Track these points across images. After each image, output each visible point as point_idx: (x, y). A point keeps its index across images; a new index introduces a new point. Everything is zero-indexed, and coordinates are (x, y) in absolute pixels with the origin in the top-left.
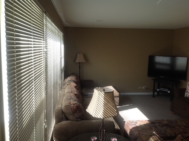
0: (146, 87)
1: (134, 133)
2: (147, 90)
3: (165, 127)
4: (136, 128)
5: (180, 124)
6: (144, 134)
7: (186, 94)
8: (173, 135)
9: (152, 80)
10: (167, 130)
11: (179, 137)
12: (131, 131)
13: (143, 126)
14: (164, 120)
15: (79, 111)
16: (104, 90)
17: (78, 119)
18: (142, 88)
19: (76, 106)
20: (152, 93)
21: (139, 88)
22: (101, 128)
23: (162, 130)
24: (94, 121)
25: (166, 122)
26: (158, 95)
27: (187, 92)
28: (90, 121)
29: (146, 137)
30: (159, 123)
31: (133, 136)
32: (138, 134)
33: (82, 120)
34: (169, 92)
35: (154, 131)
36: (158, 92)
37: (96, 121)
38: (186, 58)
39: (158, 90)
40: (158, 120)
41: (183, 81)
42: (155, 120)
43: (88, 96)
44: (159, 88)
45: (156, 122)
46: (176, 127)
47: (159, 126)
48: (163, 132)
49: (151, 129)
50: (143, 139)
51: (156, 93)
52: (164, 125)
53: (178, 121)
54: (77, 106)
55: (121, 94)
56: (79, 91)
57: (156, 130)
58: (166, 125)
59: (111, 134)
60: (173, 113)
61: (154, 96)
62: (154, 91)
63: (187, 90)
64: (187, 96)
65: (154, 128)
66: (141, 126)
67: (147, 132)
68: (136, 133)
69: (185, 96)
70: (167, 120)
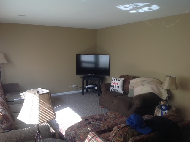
0: (75, 85)
1: (70, 134)
2: (76, 88)
3: (98, 121)
4: (72, 128)
5: (111, 116)
6: (81, 133)
7: (111, 88)
8: (107, 128)
9: (81, 78)
10: (101, 124)
11: (115, 129)
12: (67, 132)
13: (78, 124)
14: (96, 115)
15: (6, 120)
16: (38, 92)
17: (6, 130)
18: (72, 86)
19: (1, 115)
20: (81, 91)
21: (69, 87)
22: (37, 136)
23: (96, 125)
24: (26, 129)
25: (98, 117)
26: (87, 91)
27: (112, 86)
28: (21, 130)
29: (84, 135)
30: (93, 119)
31: (69, 137)
32: (74, 133)
33: (11, 130)
34: (96, 88)
35: (89, 128)
36: (87, 89)
37: (28, 128)
38: (108, 56)
39: (87, 87)
40: (91, 116)
41: (107, 77)
42: (89, 117)
43: (13, 102)
44: (87, 85)
45: (89, 118)
46: (108, 120)
47: (93, 121)
48: (97, 127)
49: (86, 126)
50: (81, 138)
51: (85, 91)
52: (97, 120)
53: (108, 114)
54: (3, 115)
55: (52, 96)
56: (3, 97)
57: (90, 126)
58: (99, 119)
59: (46, 139)
60: (102, 108)
61: (83, 93)
62: (83, 88)
63: (112, 84)
64: (112, 90)
65: (88, 124)
66: (76, 124)
67: (83, 130)
68: (72, 133)
69: (111, 90)
70: (99, 115)
